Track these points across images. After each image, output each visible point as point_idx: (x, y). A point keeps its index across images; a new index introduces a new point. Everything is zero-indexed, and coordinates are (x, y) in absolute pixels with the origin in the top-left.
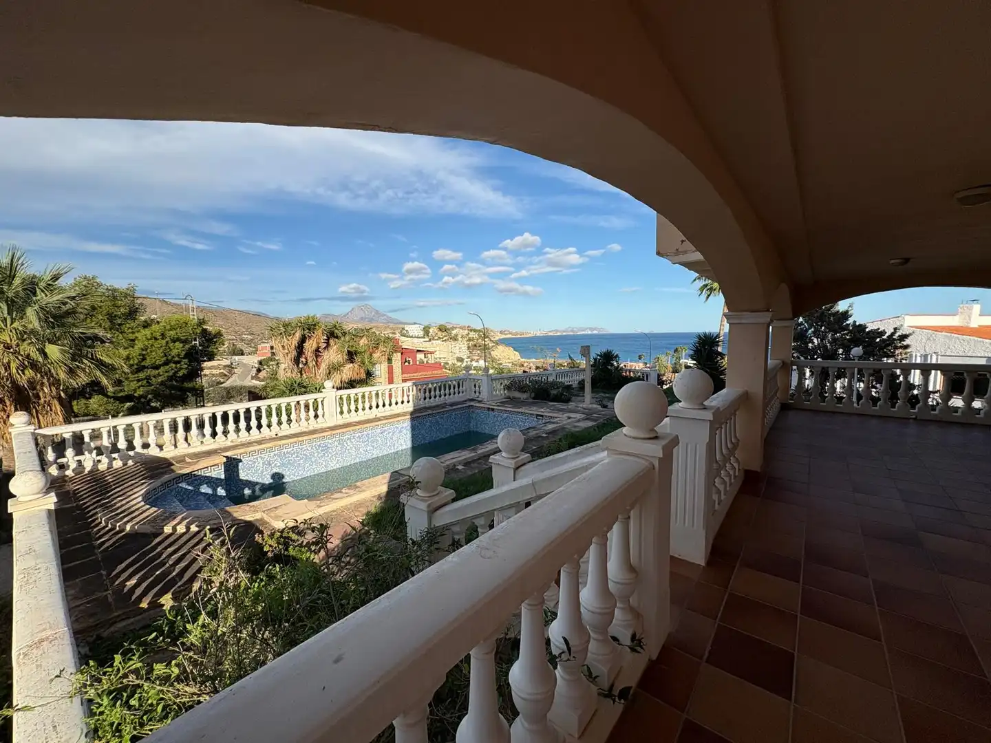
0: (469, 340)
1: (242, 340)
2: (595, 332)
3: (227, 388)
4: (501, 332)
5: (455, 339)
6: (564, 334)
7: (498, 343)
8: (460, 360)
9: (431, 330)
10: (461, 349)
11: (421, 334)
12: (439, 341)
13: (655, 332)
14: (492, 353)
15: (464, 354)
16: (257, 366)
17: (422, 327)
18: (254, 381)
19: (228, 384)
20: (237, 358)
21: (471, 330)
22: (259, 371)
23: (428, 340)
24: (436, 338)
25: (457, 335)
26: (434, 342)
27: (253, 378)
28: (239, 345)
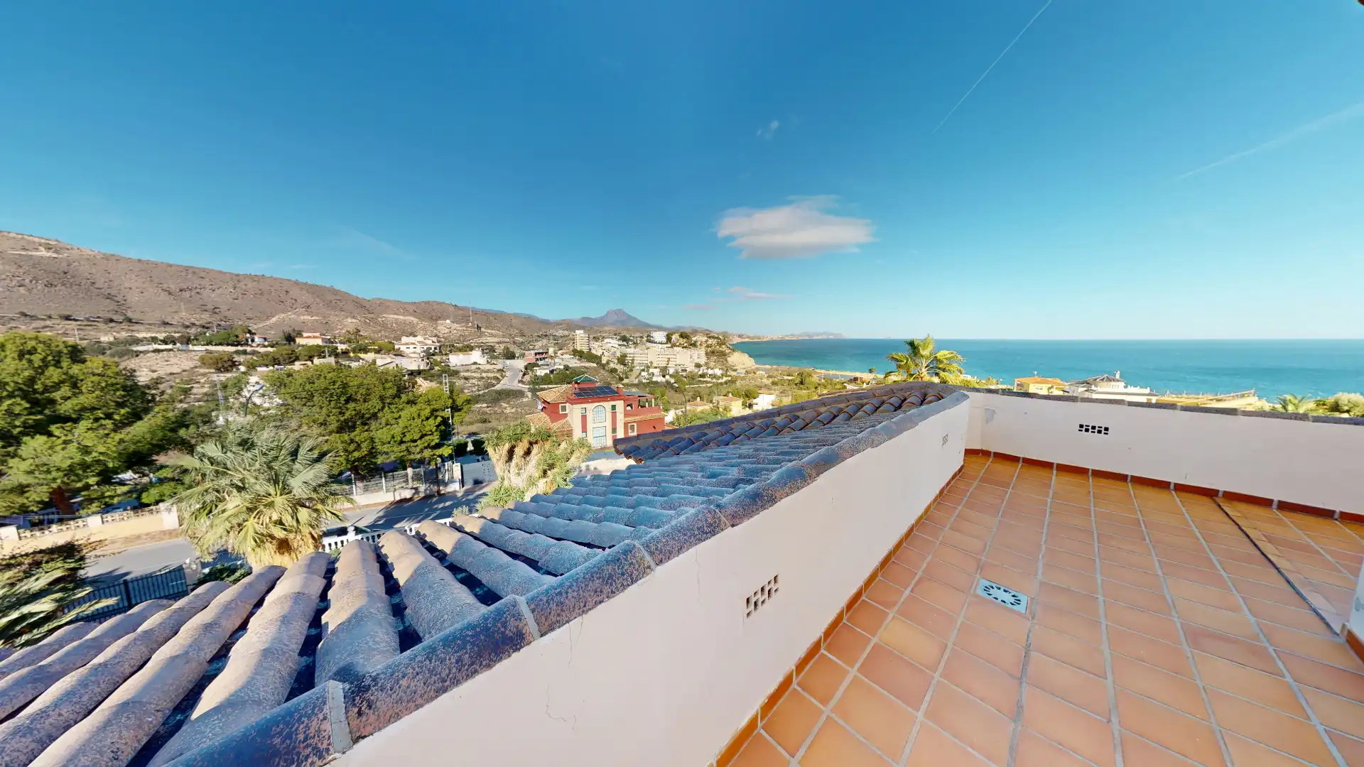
0: (708, 346)
1: (514, 343)
2: (831, 337)
3: (498, 391)
4: (740, 336)
5: (694, 345)
6: (800, 338)
7: (735, 348)
8: (698, 366)
9: (674, 337)
10: (699, 355)
11: (664, 340)
12: (680, 349)
13: (892, 338)
14: (728, 359)
15: (703, 360)
16: (523, 370)
17: (665, 334)
18: (520, 385)
19: (498, 387)
20: (508, 362)
21: (710, 337)
22: (524, 375)
23: (670, 345)
24: (678, 344)
25: (696, 342)
26: (675, 348)
27: (519, 382)
28: (513, 348)
